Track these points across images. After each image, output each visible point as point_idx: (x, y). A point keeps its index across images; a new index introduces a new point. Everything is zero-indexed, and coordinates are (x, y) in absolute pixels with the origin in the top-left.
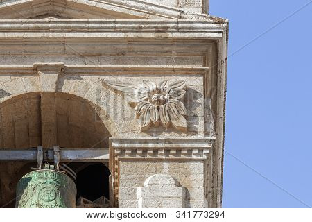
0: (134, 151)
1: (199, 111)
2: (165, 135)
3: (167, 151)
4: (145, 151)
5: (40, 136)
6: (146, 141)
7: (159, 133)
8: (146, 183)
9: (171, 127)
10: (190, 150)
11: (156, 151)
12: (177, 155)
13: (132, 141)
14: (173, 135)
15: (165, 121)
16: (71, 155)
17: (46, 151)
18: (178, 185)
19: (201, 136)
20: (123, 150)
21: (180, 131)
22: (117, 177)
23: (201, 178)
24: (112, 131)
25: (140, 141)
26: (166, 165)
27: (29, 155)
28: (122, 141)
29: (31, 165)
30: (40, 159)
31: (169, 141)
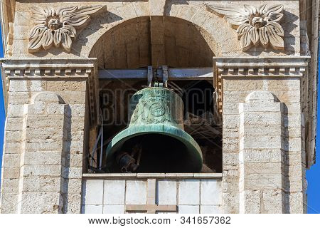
0: (236, 69)
1: (296, 33)
2: (264, 55)
3: (267, 69)
4: (246, 69)
5: (150, 56)
6: (247, 61)
7: (259, 53)
8: (247, 98)
9: (269, 47)
10: (287, 69)
11: (256, 69)
12: (275, 73)
13: (234, 60)
14: (272, 55)
15: (264, 42)
16: (178, 74)
17: (155, 70)
18: (276, 100)
19: (297, 55)
20: (226, 69)
21: (278, 50)
22: (221, 94)
23: (298, 93)
24: (215, 52)
25: (242, 61)
26: (265, 82)
27: (140, 74)
28: (225, 60)
29: (142, 83)
30: (150, 77)
31: (268, 60)
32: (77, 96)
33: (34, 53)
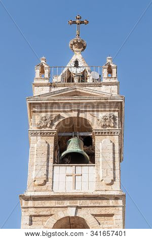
0: (99, 133)
1: (117, 121)
2: (107, 128)
3: (108, 132)
4: (102, 133)
5: (73, 129)
6: (102, 130)
7: (106, 128)
8: (102, 142)
9: (109, 126)
10: (115, 132)
11: (105, 133)
12: (111, 134)
13: (98, 130)
14: (110, 128)
15: (108, 124)
16: (82, 134)
17: (75, 133)
18: (111, 142)
19: (117, 128)
20: (96, 133)
21: (112, 127)
22: (95, 140)
23: (118, 140)
24: (93, 127)
25: (101, 130)
26: (108, 136)
27: (70, 134)
28: (96, 130)
29: (71, 137)
30: (73, 135)
31: (109, 130)
32: (51, 141)
33: (38, 128)
